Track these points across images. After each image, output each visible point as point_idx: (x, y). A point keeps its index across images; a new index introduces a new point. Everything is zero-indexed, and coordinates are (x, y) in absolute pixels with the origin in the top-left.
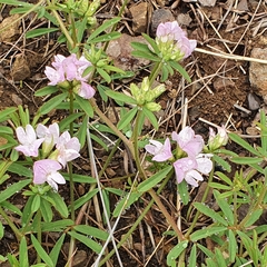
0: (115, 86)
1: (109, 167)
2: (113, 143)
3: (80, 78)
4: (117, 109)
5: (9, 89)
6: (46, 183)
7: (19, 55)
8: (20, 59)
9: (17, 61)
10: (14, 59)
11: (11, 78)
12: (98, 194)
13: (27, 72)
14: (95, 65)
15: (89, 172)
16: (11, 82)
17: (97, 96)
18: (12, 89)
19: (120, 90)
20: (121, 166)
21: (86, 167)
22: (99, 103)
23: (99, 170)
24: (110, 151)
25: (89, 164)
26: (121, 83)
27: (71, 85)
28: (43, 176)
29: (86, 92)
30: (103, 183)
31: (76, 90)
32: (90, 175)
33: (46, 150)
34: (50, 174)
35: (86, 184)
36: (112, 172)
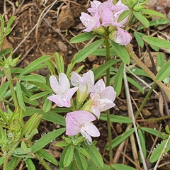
0: (151, 33)
1: (145, 107)
2: (148, 86)
3: (115, 24)
4: (152, 53)
5: (56, 37)
6: (80, 135)
7: (65, 7)
8: (65, 10)
9: (62, 12)
10: (60, 10)
11: (57, 27)
12: (134, 133)
13: (71, 22)
14: (132, 9)
15: (126, 112)
16: (58, 30)
17: (134, 41)
18: (58, 37)
19: (156, 36)
20: (156, 108)
21: (124, 108)
22: (136, 49)
23: (135, 110)
24: (146, 93)
25: (126, 105)
26: (156, 30)
27: (107, 32)
28: (76, 128)
29: (122, 38)
30: (139, 123)
31: (112, 36)
32: (127, 115)
33: (80, 99)
34: (83, 126)
35: (123, 124)
36: (147, 113)
